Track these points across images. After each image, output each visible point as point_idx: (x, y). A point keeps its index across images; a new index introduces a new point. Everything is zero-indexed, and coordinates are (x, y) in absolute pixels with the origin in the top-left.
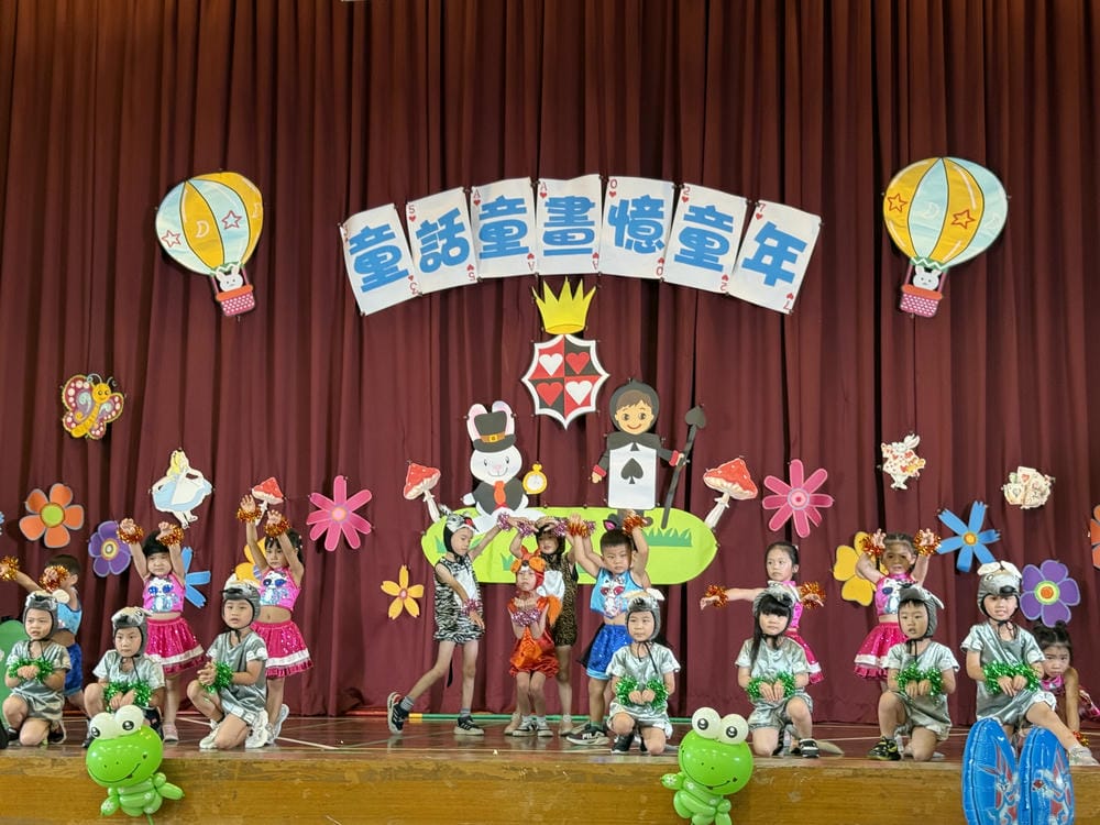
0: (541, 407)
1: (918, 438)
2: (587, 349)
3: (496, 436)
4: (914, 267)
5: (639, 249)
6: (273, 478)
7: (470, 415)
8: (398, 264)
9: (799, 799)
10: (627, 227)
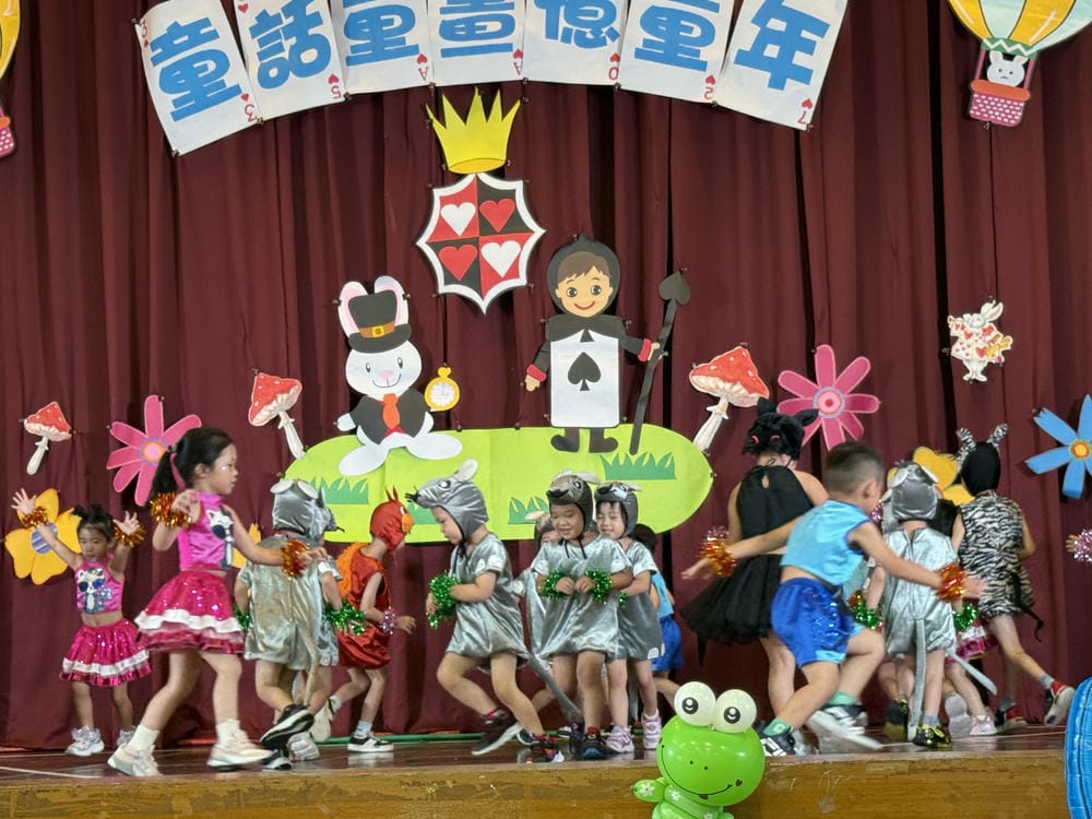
0: (447, 282)
1: (1001, 305)
2: (511, 194)
3: (381, 327)
4: (988, 53)
5: (583, 42)
6: (55, 404)
7: (341, 298)
8: (224, 78)
9: (833, 808)
10: (562, 8)
